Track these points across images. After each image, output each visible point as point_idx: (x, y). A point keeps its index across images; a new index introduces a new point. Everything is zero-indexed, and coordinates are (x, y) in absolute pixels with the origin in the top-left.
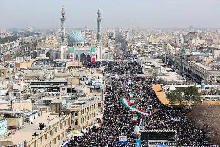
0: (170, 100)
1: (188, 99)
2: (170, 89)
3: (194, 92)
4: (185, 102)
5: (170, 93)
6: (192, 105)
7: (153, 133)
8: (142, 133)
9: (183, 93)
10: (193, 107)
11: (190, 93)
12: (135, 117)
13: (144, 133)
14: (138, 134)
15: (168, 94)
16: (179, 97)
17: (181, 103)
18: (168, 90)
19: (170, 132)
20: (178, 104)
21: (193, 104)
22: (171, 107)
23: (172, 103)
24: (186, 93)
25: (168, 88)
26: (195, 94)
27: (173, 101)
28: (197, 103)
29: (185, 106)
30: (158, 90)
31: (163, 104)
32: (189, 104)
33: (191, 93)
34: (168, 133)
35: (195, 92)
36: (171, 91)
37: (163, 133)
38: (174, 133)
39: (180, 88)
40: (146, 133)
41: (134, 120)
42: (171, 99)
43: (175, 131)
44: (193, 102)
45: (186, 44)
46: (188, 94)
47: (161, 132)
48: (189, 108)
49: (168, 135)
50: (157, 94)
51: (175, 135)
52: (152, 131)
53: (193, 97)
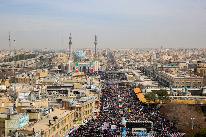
0: (147, 99)
1: (160, 98)
2: (147, 91)
3: (165, 93)
4: (158, 101)
5: (147, 94)
6: (164, 103)
7: (135, 123)
8: (127, 123)
9: (157, 95)
10: (165, 105)
11: (161, 94)
12: (122, 111)
13: (128, 123)
14: (124, 124)
15: (145, 95)
16: (154, 97)
17: (155, 101)
18: (145, 92)
19: (148, 123)
20: (153, 102)
21: (164, 102)
22: (148, 104)
23: (148, 101)
24: (159, 94)
26: (165, 95)
27: (149, 100)
28: (167, 101)
29: (158, 103)
30: (138, 92)
31: (142, 102)
32: (161, 102)
33: (163, 94)
34: (146, 123)
35: (165, 94)
37: (142, 123)
38: (151, 123)
39: (154, 90)
40: (130, 123)
41: (121, 113)
42: (147, 98)
43: (152, 122)
44: (164, 101)
45: (158, 59)
46: (160, 95)
47: (141, 123)
48: (161, 105)
49: (146, 125)
50: (137, 94)
51: (151, 125)
52: (134, 122)
53: (164, 97)
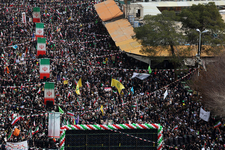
0: (144, 43)
1: (191, 39)
2: (144, 13)
3: (209, 19)
4: (185, 47)
5: (144, 22)
6: (204, 55)
7: (99, 131)
8: (68, 131)
9: (180, 24)
10: (208, 61)
11: (197, 22)
12: (49, 88)
13: (73, 131)
14: (58, 135)
15: (137, 25)
16: (169, 33)
17: (172, 50)
18: (138, 15)
19: (145, 129)
20: (165, 53)
21: (207, 52)
22: (147, 61)
23: (148, 51)
24: (187, 24)
25: (139, 11)
26: (213, 25)
27: (152, 44)
28: (219, 49)
29: (184, 58)
30: (110, 16)
31: (124, 54)
32: (195, 53)
33: (201, 21)
34: (138, 130)
35: (212, 21)
36: (147, 18)
37: (125, 130)
38: (156, 130)
39: (171, 8)
40: (80, 131)
41: (46, 96)
42: (145, 39)
43: (159, 125)
44: (207, 47)
46: (193, 27)
47: (119, 129)
48: (197, 64)
49: (140, 136)
51: (158, 137)
52: (96, 126)
53: (206, 34)
